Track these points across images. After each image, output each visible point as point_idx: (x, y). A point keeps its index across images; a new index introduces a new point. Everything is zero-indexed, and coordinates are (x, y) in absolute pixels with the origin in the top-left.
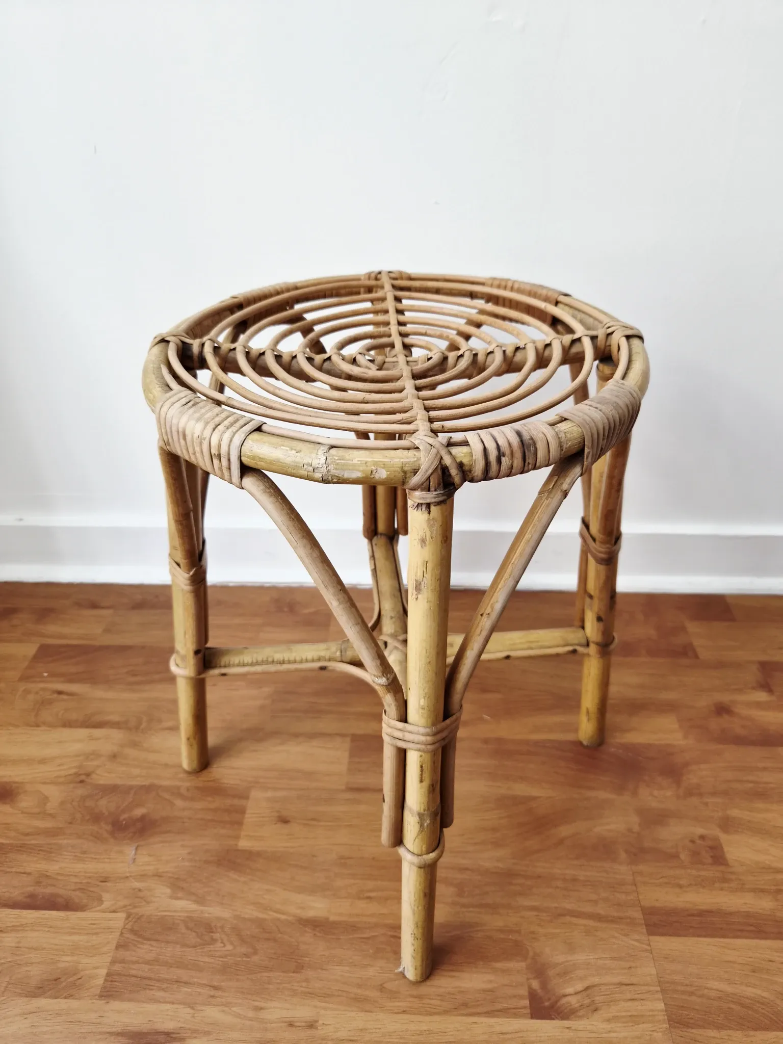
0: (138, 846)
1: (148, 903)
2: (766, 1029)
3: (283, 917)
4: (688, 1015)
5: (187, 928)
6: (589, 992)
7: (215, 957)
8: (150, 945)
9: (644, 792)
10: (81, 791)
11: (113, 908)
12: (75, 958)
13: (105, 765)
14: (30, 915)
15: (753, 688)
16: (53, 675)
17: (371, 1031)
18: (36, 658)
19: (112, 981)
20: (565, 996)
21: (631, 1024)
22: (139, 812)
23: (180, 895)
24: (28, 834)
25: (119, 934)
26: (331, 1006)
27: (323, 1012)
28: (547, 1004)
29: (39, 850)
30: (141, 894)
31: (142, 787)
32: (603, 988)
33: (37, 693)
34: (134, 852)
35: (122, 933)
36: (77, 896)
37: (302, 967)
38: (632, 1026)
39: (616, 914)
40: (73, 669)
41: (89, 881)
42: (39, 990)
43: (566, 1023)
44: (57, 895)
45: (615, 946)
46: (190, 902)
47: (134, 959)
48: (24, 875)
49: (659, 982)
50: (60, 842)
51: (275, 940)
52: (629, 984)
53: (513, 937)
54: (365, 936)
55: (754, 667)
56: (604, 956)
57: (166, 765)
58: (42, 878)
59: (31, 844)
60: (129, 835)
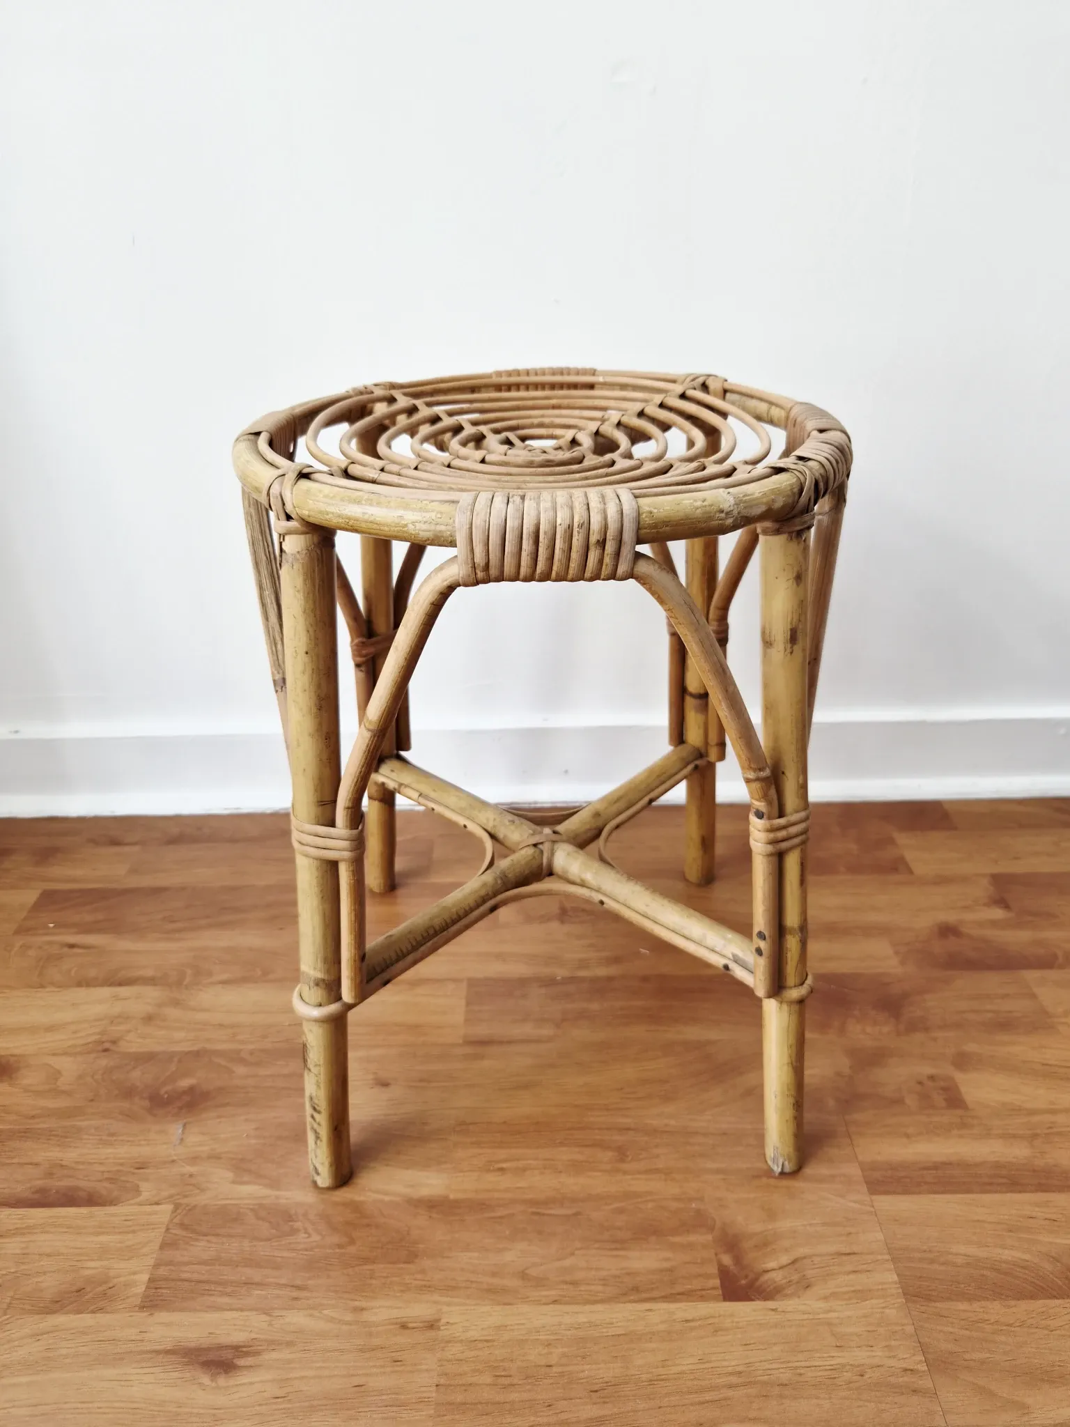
0: (186, 1123)
1: (203, 1190)
2: (1033, 1297)
3: (387, 1198)
4: (929, 1286)
5: (258, 1218)
6: (797, 1265)
7: (297, 1250)
8: (208, 1241)
9: (854, 1029)
11: (156, 1199)
12: (105, 1263)
13: (137, 1029)
14: (40, 1214)
15: (985, 905)
16: (61, 925)
17: (512, 1328)
18: (38, 906)
19: (156, 1288)
20: (767, 1271)
21: (856, 1301)
22: (185, 1083)
23: (246, 1179)
25: (164, 1230)
26: (456, 1300)
27: (445, 1308)
28: (743, 1282)
29: (50, 1136)
30: (193, 1181)
31: (189, 1053)
32: (816, 1260)
33: (40, 948)
34: (180, 1131)
35: (168, 1229)
36: (103, 1188)
37: (416, 1256)
38: (858, 1303)
40: (88, 918)
41: (121, 1168)
42: (57, 1305)
43: (771, 1304)
44: (77, 1189)
45: (829, 1209)
46: (261, 1187)
47: (186, 1259)
48: (30, 1166)
49: (888, 1249)
50: (79, 1123)
51: (377, 1226)
52: (849, 1254)
53: (694, 1205)
54: (499, 1214)
55: (985, 882)
56: (815, 1222)
57: (221, 1025)
58: (54, 1169)
59: (39, 1129)
60: (173, 1111)
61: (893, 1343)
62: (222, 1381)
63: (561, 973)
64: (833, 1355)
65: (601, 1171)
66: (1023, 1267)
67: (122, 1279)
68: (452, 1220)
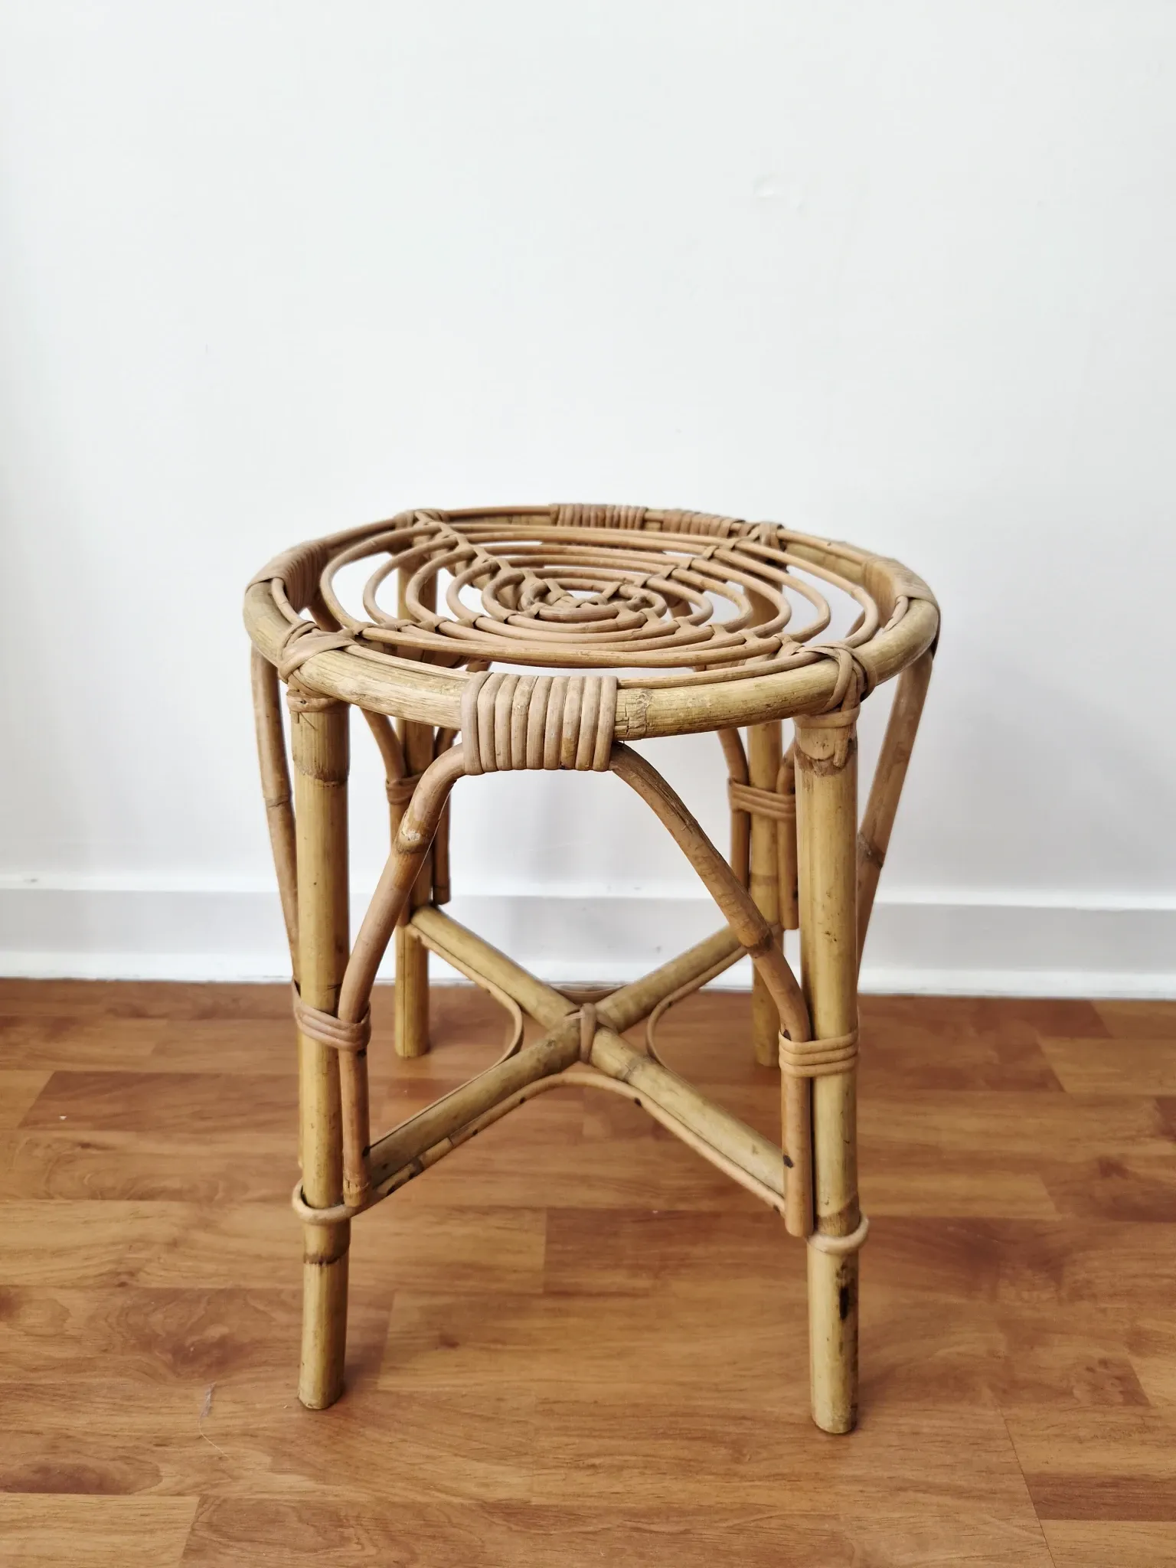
0: (216, 1387)
1: (235, 1479)
3: (456, 1500)
5: (301, 1520)
8: (243, 1550)
9: (1008, 1293)
10: (120, 1300)
11: (178, 1488)
13: (159, 1258)
14: (40, 1502)
15: (1152, 1136)
16: (75, 1118)
18: (47, 1093)
22: (215, 1332)
23: (287, 1465)
24: (35, 1370)
25: (189, 1530)
29: (55, 1395)
30: (223, 1465)
31: (221, 1291)
33: (49, 1146)
34: (209, 1397)
35: (193, 1530)
36: (116, 1469)
39: (983, 1486)
40: (107, 1109)
41: (137, 1443)
44: (84, 1469)
45: (991, 1537)
46: (302, 1478)
48: (31, 1435)
50: (89, 1381)
51: (445, 1539)
53: (827, 1526)
54: (590, 1529)
55: (1149, 1106)
56: (974, 1554)
57: (258, 1257)
58: (60, 1439)
59: (42, 1386)
60: (202, 1370)
63: (658, 1205)
65: (713, 1474)
68: (535, 1534)
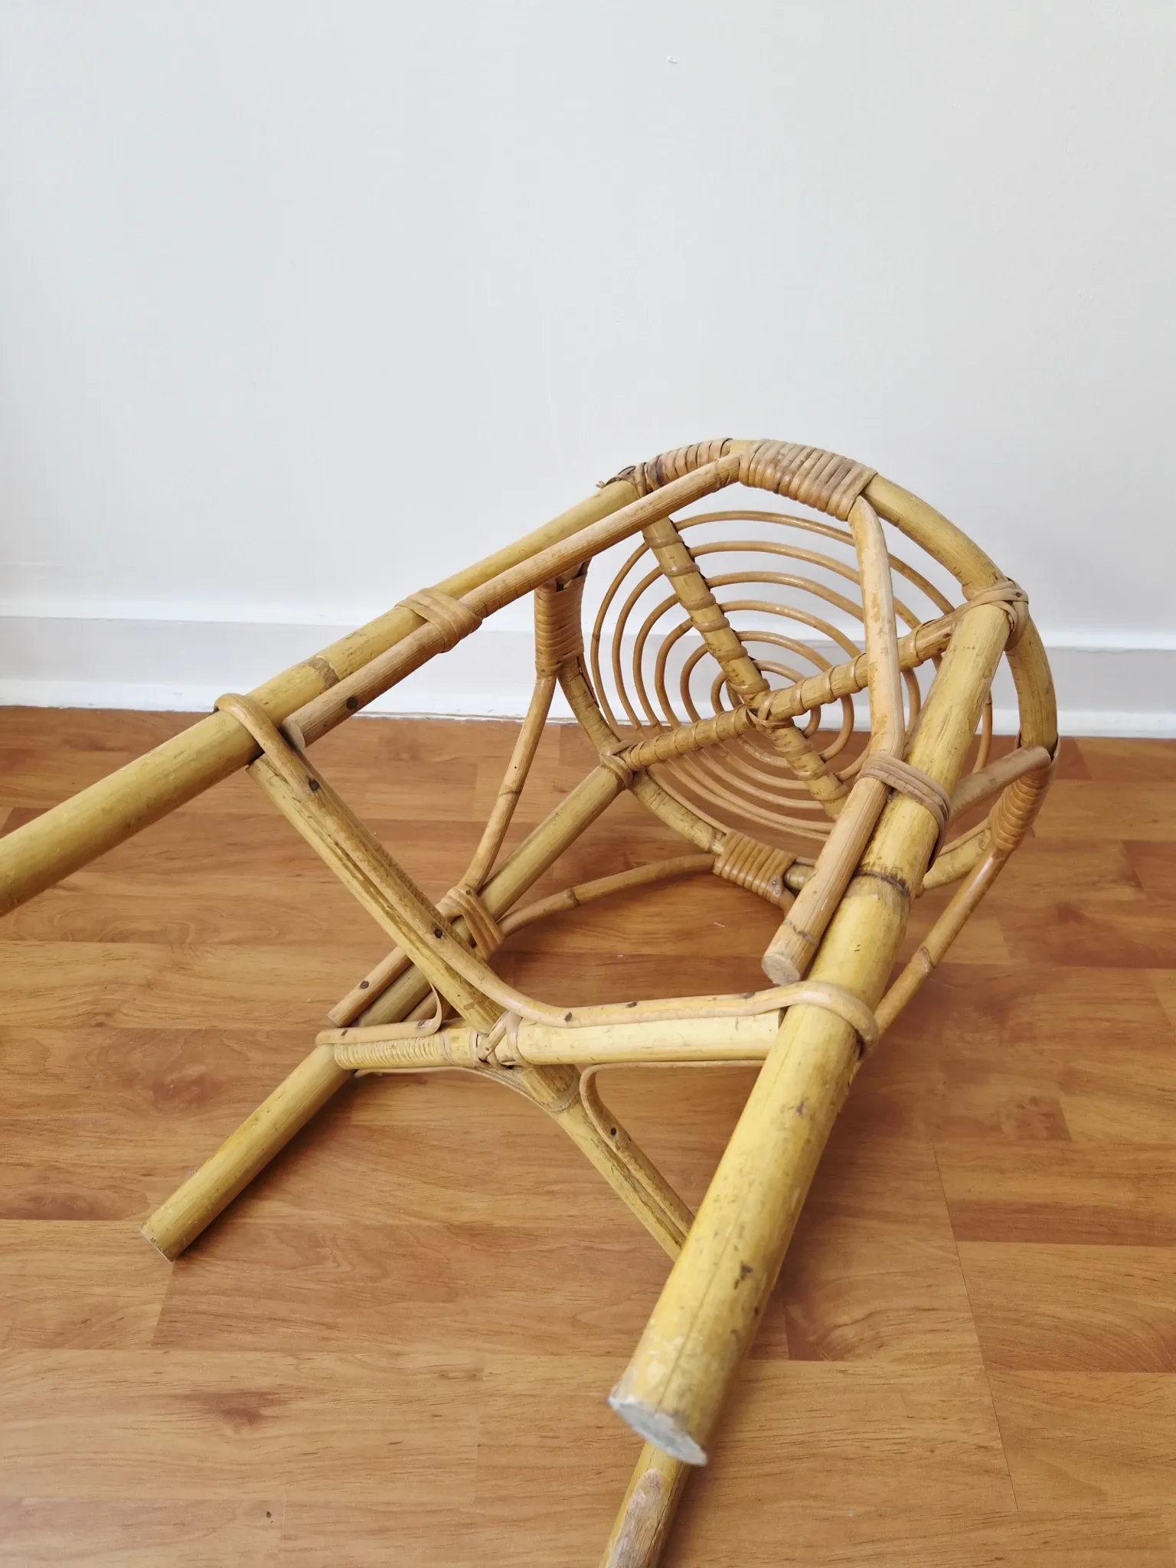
0: (197, 1121)
2: (1120, 1368)
3: (425, 1223)
4: (1011, 1351)
5: (281, 1241)
6: (872, 1320)
7: (326, 1281)
9: (952, 1035)
12: (112, 1289)
13: (134, 999)
14: (35, 1228)
15: (1113, 881)
17: (560, 1382)
19: (170, 1321)
20: (837, 1327)
21: (932, 1365)
22: (194, 1071)
24: (20, 1106)
26: (501, 1347)
27: (488, 1357)
28: (812, 1338)
29: (42, 1130)
31: (197, 1032)
32: (892, 1315)
36: (106, 1198)
37: (457, 1294)
38: (933, 1367)
39: (909, 1211)
41: (125, 1174)
42: (58, 1339)
43: (840, 1365)
44: (76, 1197)
45: (909, 1256)
47: (203, 1288)
48: (21, 1167)
49: (971, 1306)
50: (74, 1116)
51: (414, 1257)
52: (929, 1310)
54: (547, 1247)
55: (1116, 851)
56: (893, 1271)
57: (233, 999)
58: (49, 1172)
59: (29, 1121)
60: (181, 1106)
61: (969, 1416)
62: (246, 1432)
63: (622, 948)
64: (903, 1426)
66: (1116, 1335)
67: (132, 1309)
68: (496, 1252)
